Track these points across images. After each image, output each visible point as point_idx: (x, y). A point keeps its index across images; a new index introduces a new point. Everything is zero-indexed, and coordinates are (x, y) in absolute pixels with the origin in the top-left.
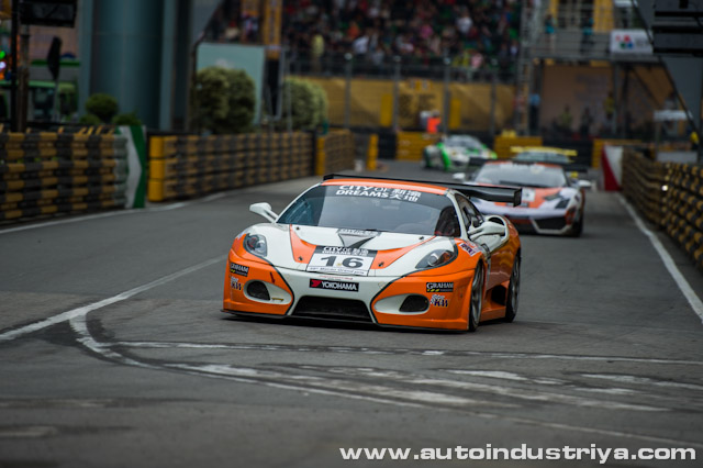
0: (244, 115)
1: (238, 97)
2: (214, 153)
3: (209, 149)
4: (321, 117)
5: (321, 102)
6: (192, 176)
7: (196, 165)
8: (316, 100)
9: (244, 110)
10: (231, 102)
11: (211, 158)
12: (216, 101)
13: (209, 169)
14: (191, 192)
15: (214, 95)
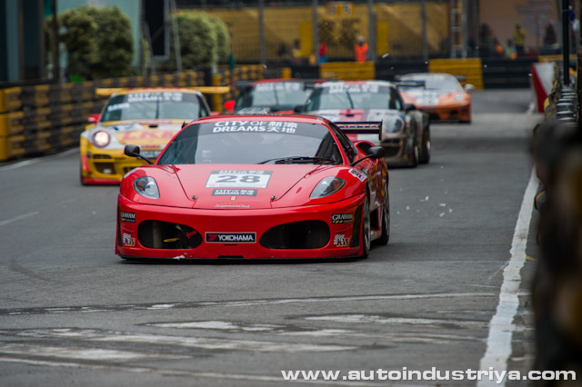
0: (121, 58)
1: (112, 38)
2: (73, 102)
3: (66, 98)
4: (221, 54)
5: (220, 37)
6: (46, 130)
7: (48, 117)
8: (213, 35)
9: (121, 52)
10: (105, 45)
11: (69, 107)
12: (85, 44)
13: (68, 120)
14: (43, 147)
15: (81, 38)
